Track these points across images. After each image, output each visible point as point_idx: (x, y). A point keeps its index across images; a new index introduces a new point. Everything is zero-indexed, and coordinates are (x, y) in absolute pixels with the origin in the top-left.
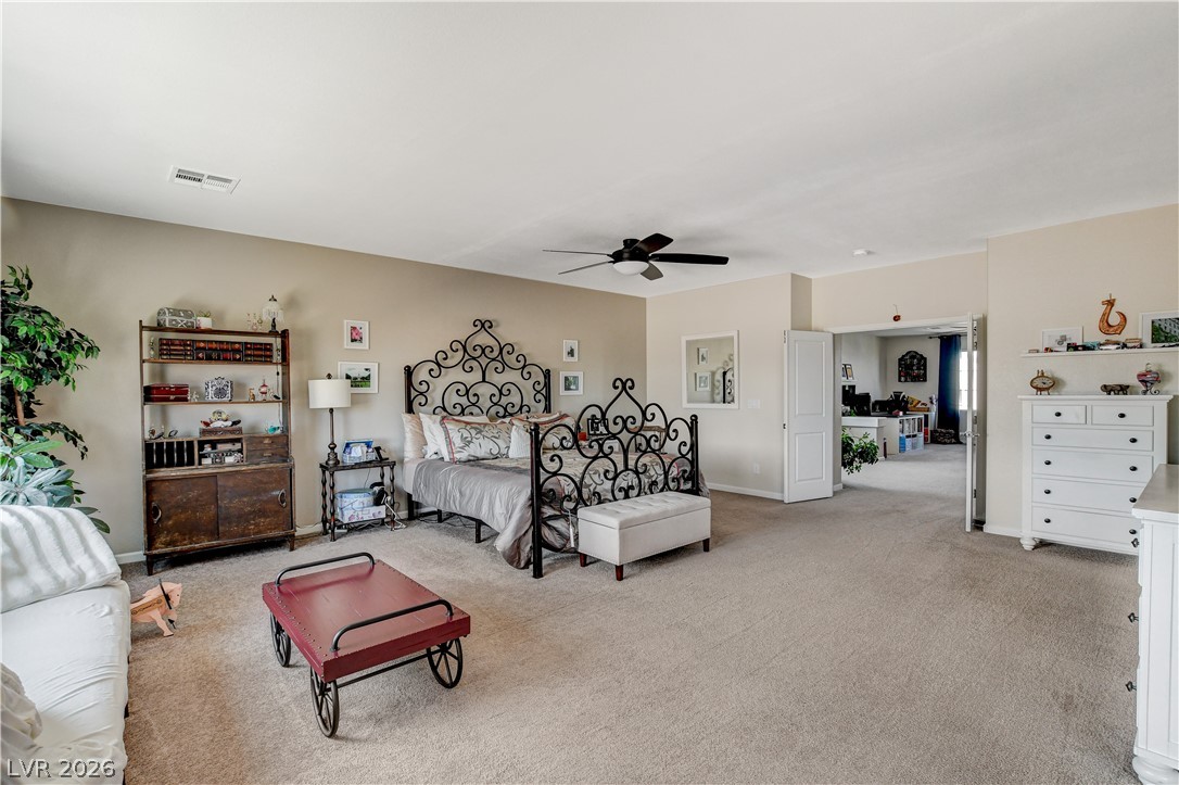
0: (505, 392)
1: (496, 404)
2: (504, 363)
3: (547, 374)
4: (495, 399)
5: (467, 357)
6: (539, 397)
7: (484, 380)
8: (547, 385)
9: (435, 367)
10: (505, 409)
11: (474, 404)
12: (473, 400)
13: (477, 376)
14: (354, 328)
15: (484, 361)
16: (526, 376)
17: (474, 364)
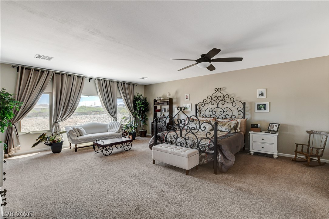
0: (225, 110)
1: (222, 115)
2: (225, 101)
3: (244, 104)
4: (222, 113)
5: (212, 100)
6: (240, 113)
7: (218, 107)
8: (244, 108)
9: (203, 104)
10: (225, 117)
11: (214, 114)
12: (214, 113)
13: (215, 106)
14: (187, 96)
15: (218, 101)
16: (234, 105)
17: (215, 102)
